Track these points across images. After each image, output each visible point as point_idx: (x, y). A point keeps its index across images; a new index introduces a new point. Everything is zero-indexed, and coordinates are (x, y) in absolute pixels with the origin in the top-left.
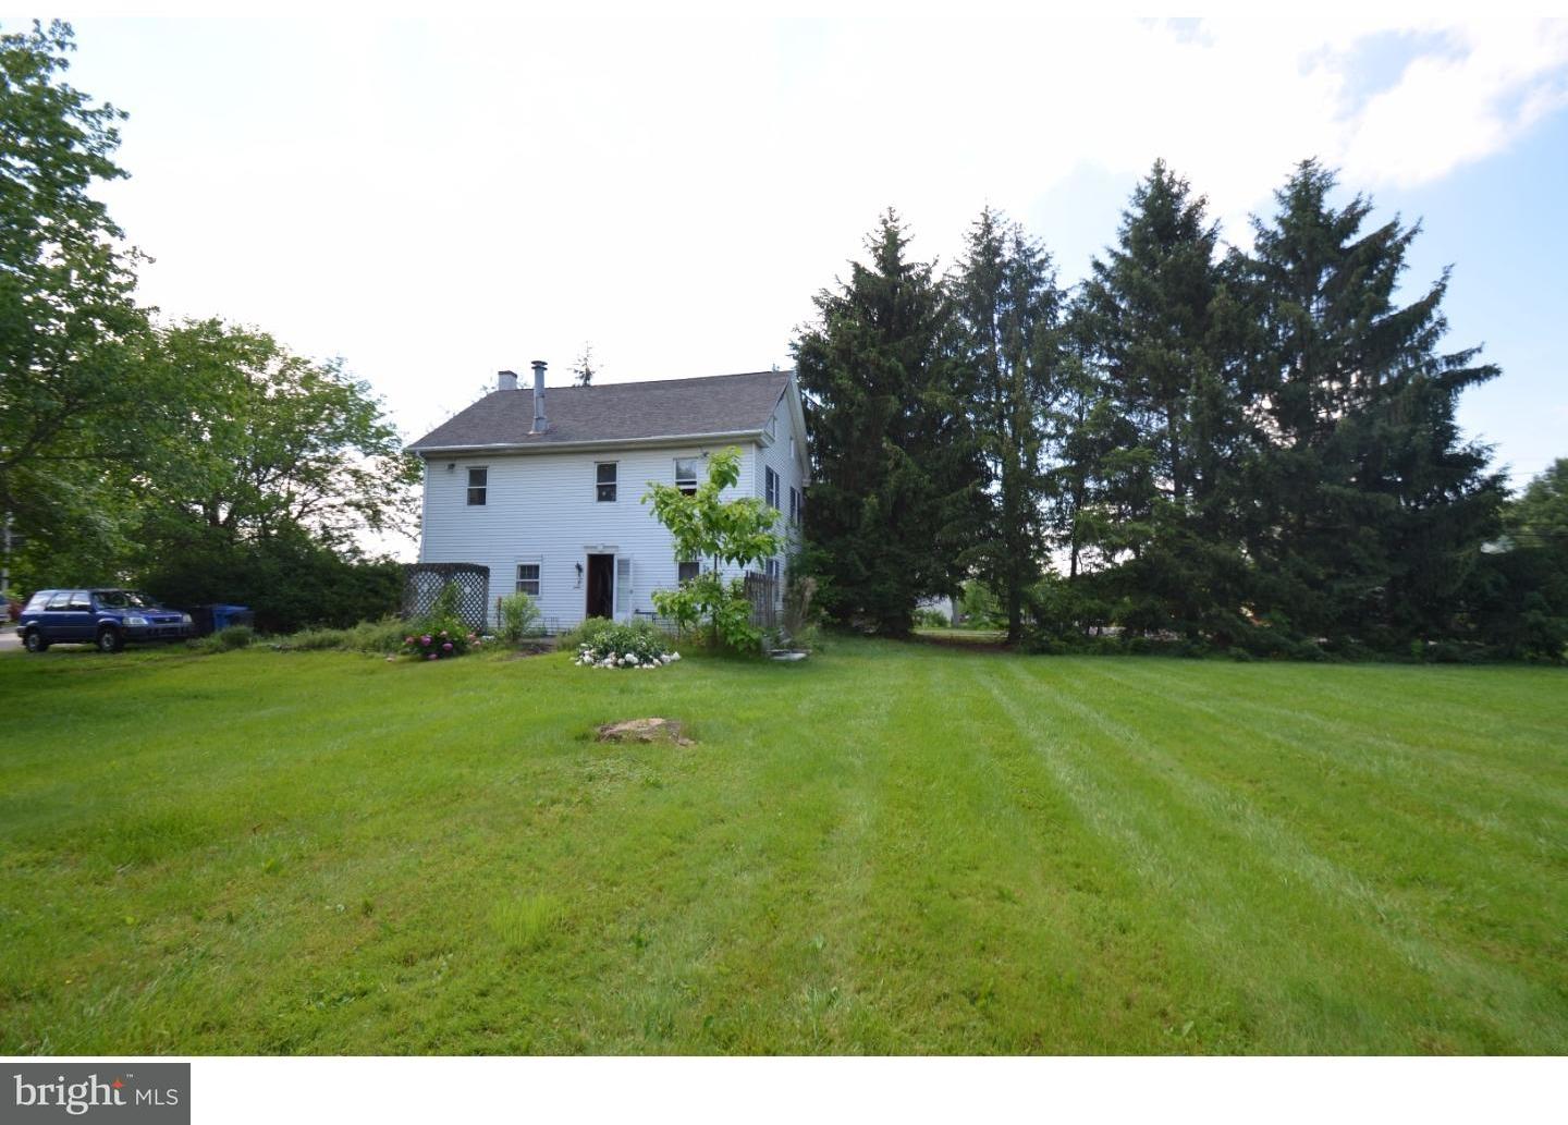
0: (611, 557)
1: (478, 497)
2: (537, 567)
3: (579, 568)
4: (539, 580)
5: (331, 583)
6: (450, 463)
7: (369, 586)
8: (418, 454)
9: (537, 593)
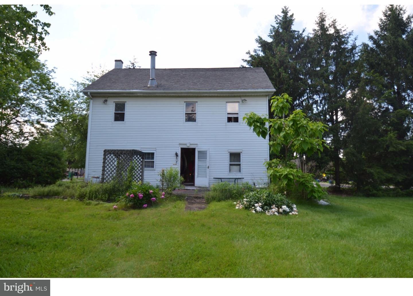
0: (194, 150)
1: (119, 117)
2: (153, 154)
3: (177, 155)
4: (155, 160)
5: (31, 160)
6: (104, 99)
7: (50, 162)
8: (89, 93)
9: (153, 167)
